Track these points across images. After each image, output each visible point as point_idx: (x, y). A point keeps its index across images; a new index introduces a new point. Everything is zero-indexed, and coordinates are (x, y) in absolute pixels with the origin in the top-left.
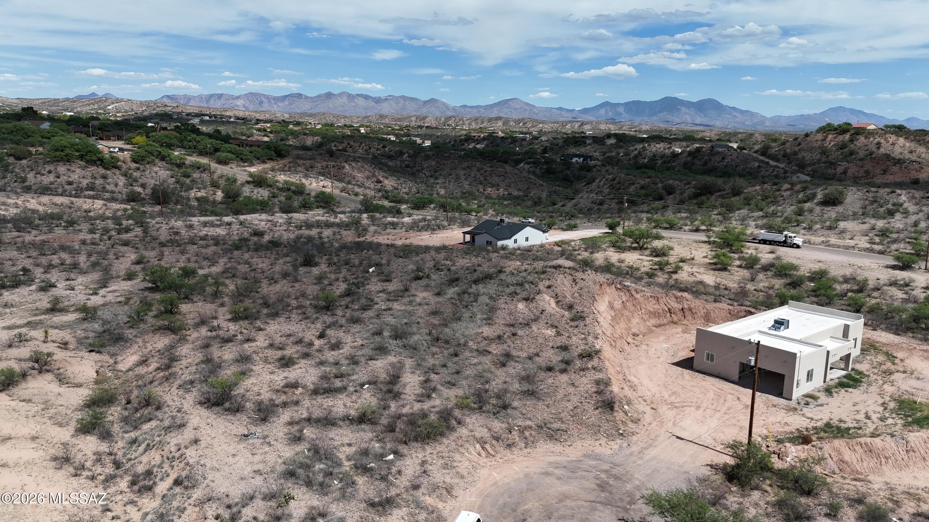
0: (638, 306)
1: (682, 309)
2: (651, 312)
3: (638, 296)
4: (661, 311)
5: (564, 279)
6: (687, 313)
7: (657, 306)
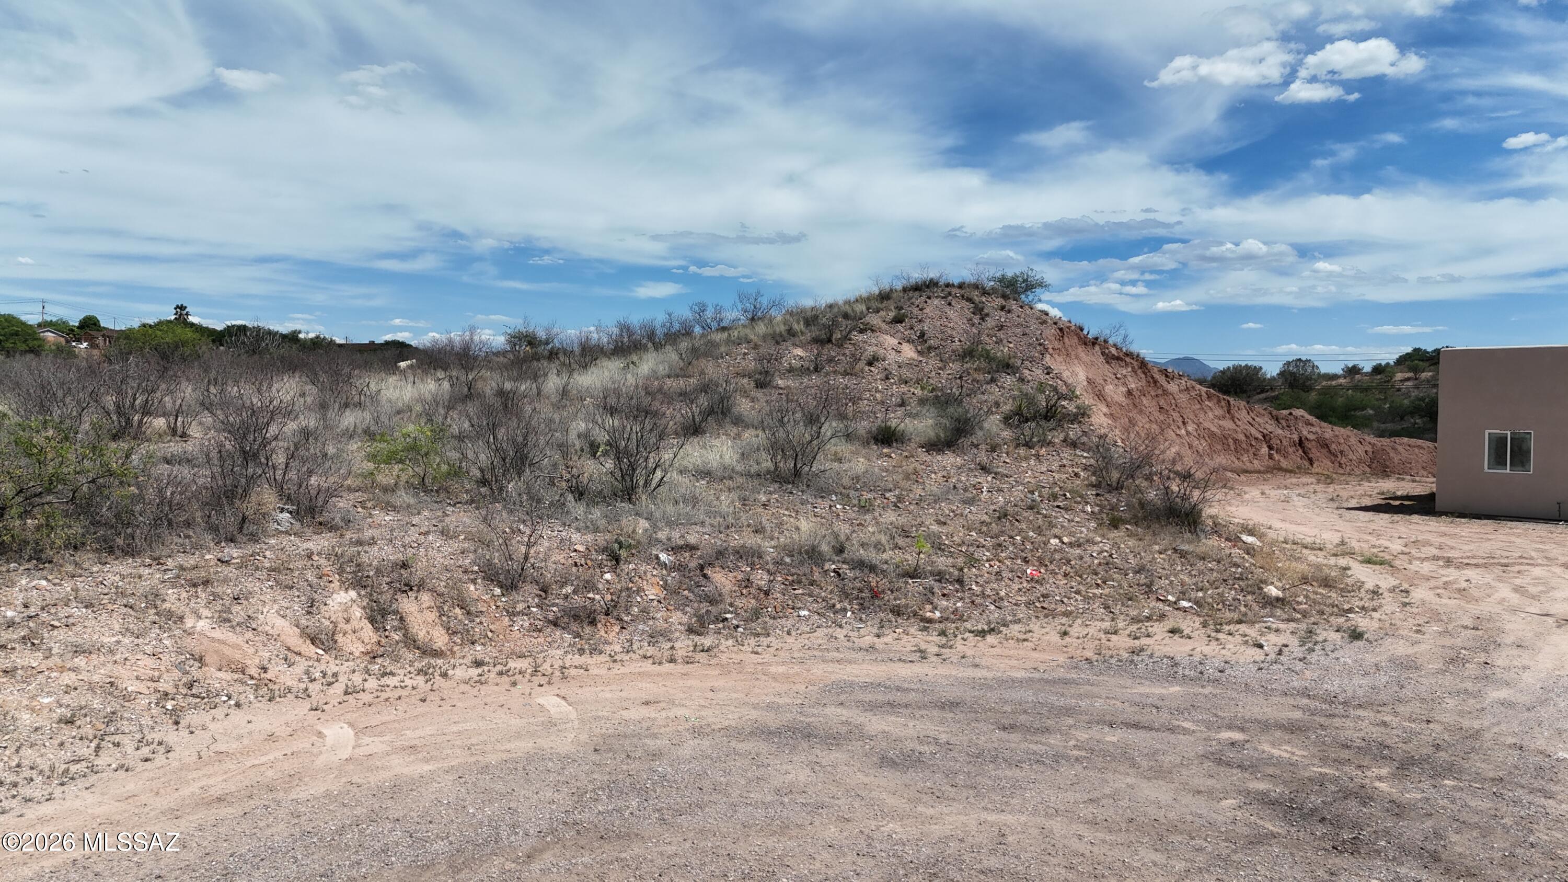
0: (1176, 415)
1: (1301, 443)
2: (1212, 435)
3: (1173, 387)
4: (1241, 437)
5: (947, 309)
6: (1315, 453)
7: (1228, 424)
